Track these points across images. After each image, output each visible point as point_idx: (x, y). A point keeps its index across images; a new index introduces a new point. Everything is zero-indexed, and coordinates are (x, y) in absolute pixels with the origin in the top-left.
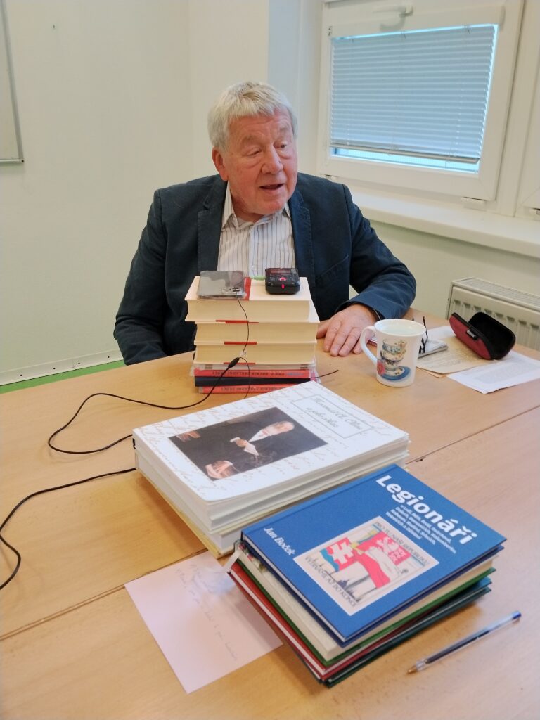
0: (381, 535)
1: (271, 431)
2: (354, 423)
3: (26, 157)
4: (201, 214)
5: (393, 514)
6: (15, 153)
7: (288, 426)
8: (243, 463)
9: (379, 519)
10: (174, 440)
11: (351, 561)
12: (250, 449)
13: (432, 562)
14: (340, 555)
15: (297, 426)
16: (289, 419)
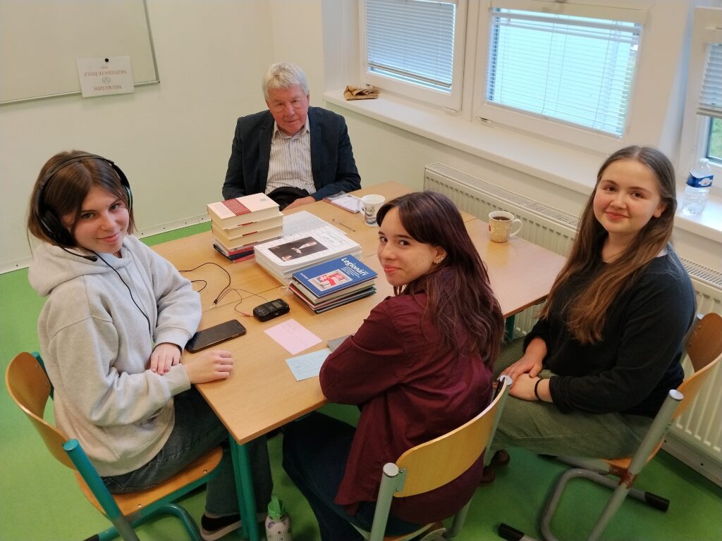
0: (337, 274)
1: (308, 245)
2: (341, 242)
3: (161, 80)
4: (261, 132)
5: (344, 269)
6: (154, 77)
7: (315, 243)
8: (295, 256)
9: (339, 270)
10: (270, 249)
11: (325, 280)
12: (298, 251)
13: (351, 280)
14: (322, 279)
15: (318, 242)
16: (315, 241)
